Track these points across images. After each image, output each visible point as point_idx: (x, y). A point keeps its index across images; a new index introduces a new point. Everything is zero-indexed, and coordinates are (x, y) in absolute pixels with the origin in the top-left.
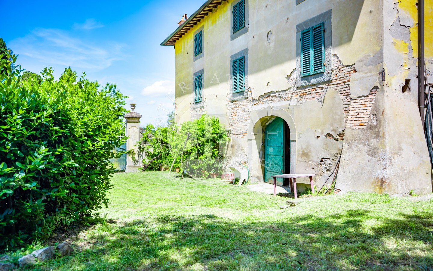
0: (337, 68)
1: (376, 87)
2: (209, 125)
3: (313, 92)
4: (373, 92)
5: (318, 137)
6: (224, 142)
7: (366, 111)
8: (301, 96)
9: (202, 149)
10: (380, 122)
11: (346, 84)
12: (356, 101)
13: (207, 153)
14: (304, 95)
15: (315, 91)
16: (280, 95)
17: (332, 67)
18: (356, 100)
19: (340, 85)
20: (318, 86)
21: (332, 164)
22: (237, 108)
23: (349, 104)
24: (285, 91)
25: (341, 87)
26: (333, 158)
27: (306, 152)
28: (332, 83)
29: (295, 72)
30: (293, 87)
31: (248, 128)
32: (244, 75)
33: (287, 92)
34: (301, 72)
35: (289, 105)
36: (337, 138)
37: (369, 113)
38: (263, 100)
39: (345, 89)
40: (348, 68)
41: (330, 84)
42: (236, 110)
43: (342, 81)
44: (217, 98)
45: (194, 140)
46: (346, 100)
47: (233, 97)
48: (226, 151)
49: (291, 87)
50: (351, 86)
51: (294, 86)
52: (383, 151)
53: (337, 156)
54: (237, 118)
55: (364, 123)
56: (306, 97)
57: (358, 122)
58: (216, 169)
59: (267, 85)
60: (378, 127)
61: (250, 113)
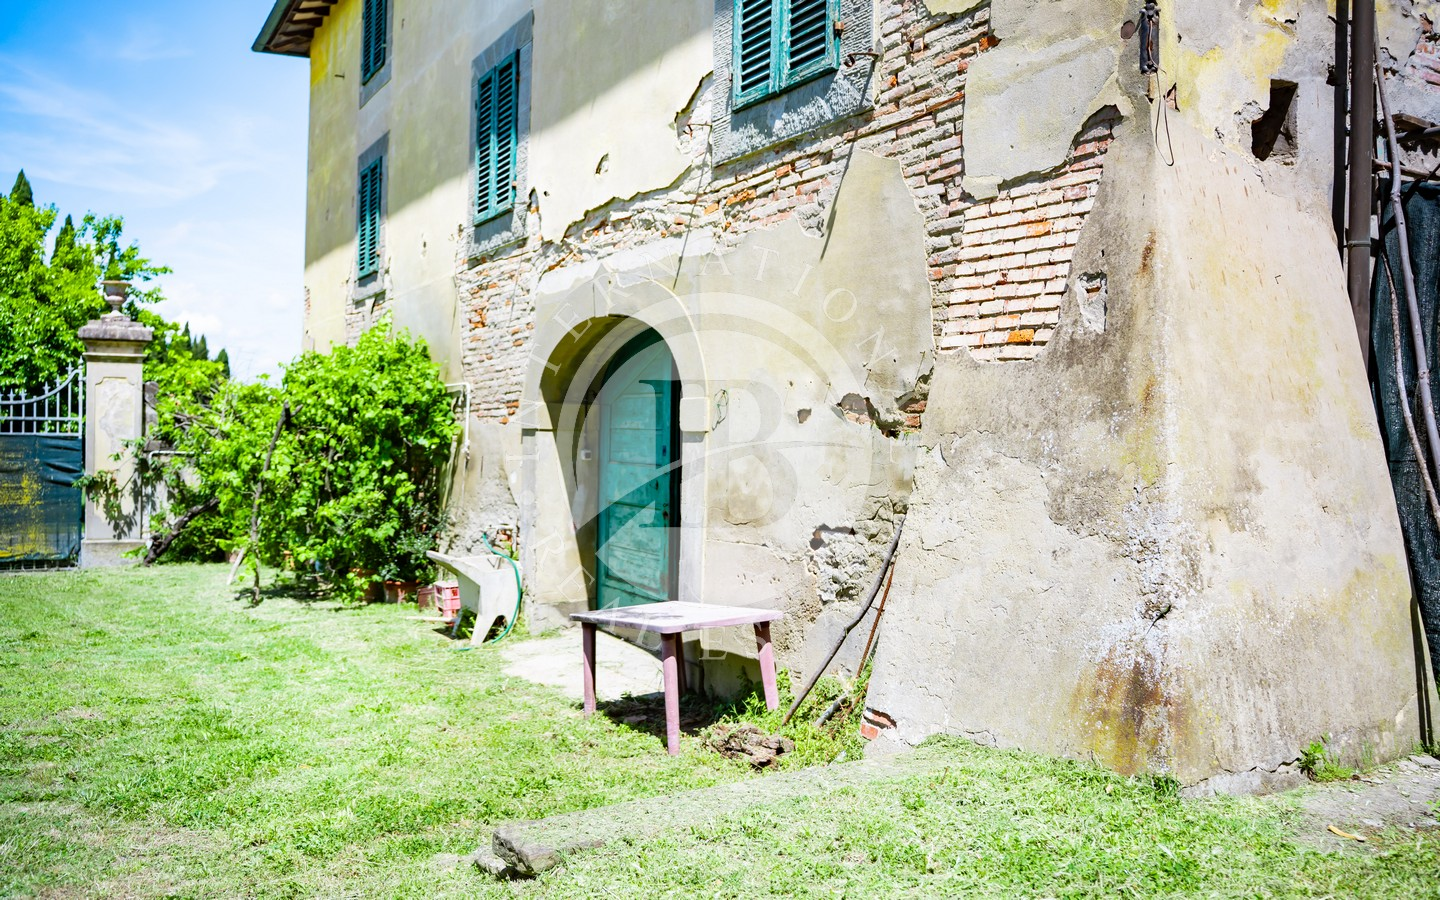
0: (897, 37)
1: (1108, 117)
2: (382, 369)
3: (785, 182)
4: (1090, 148)
5: (803, 414)
6: (437, 440)
7: (1044, 257)
8: (733, 206)
9: (344, 473)
10: (1130, 315)
11: (941, 117)
12: (995, 207)
13: (361, 490)
14: (742, 203)
15: (794, 178)
16: (644, 216)
17: (876, 35)
18: (992, 200)
19: (915, 127)
20: (810, 150)
21: (864, 563)
22: (490, 291)
23: (957, 230)
24: (666, 190)
25: (917, 139)
26: (874, 527)
27: (745, 491)
28: (874, 125)
29: (708, 94)
30: (699, 167)
31: (522, 378)
32: (513, 136)
33: (676, 195)
34: (731, 89)
35: (681, 259)
36: (890, 418)
37: (1063, 269)
38: (583, 246)
39: (937, 146)
40: (953, 28)
41: (863, 130)
42: (486, 298)
43: (922, 106)
44: (424, 253)
45: (312, 434)
46: (942, 206)
47: (478, 240)
48: (448, 482)
49: (689, 170)
50: (967, 125)
51: (705, 164)
52: (1142, 498)
53: (892, 516)
54: (487, 336)
55: (1035, 328)
56: (752, 214)
57: (1004, 322)
58: (403, 560)
59: (598, 171)
60: (1116, 349)
61: (533, 309)
